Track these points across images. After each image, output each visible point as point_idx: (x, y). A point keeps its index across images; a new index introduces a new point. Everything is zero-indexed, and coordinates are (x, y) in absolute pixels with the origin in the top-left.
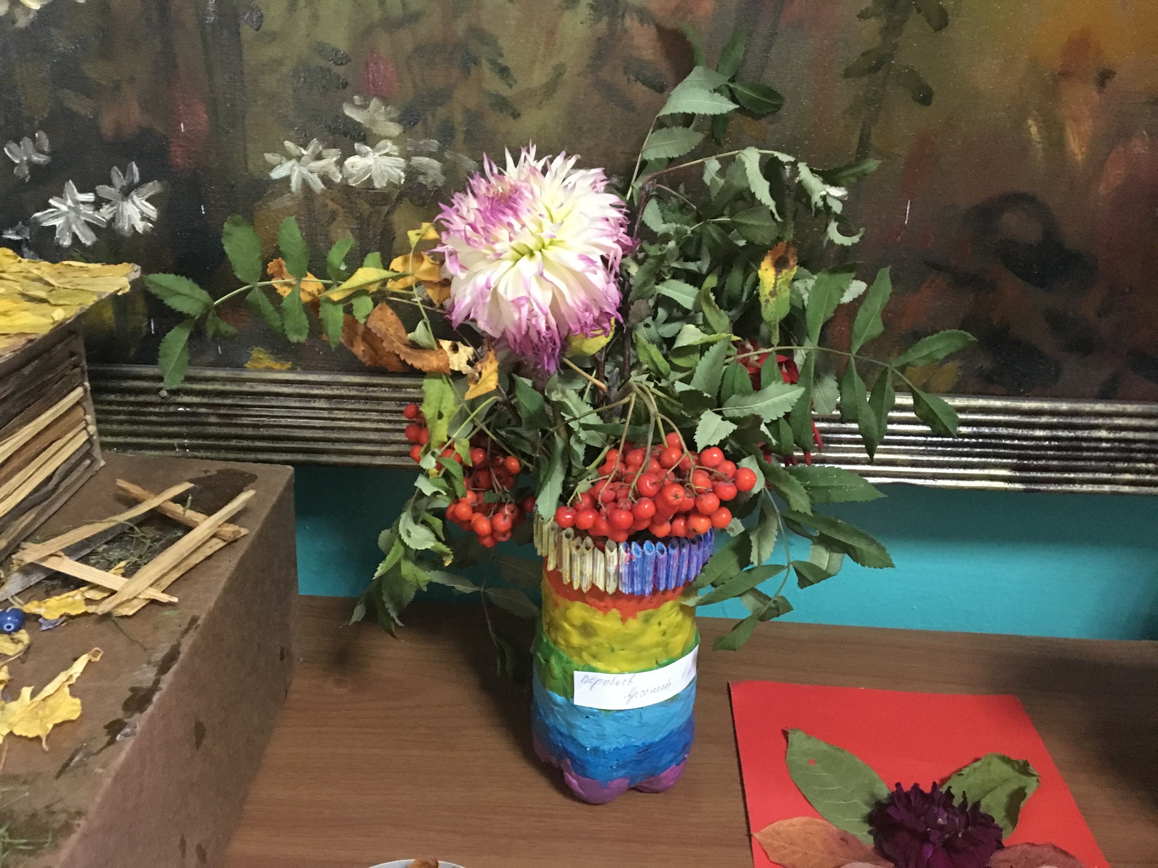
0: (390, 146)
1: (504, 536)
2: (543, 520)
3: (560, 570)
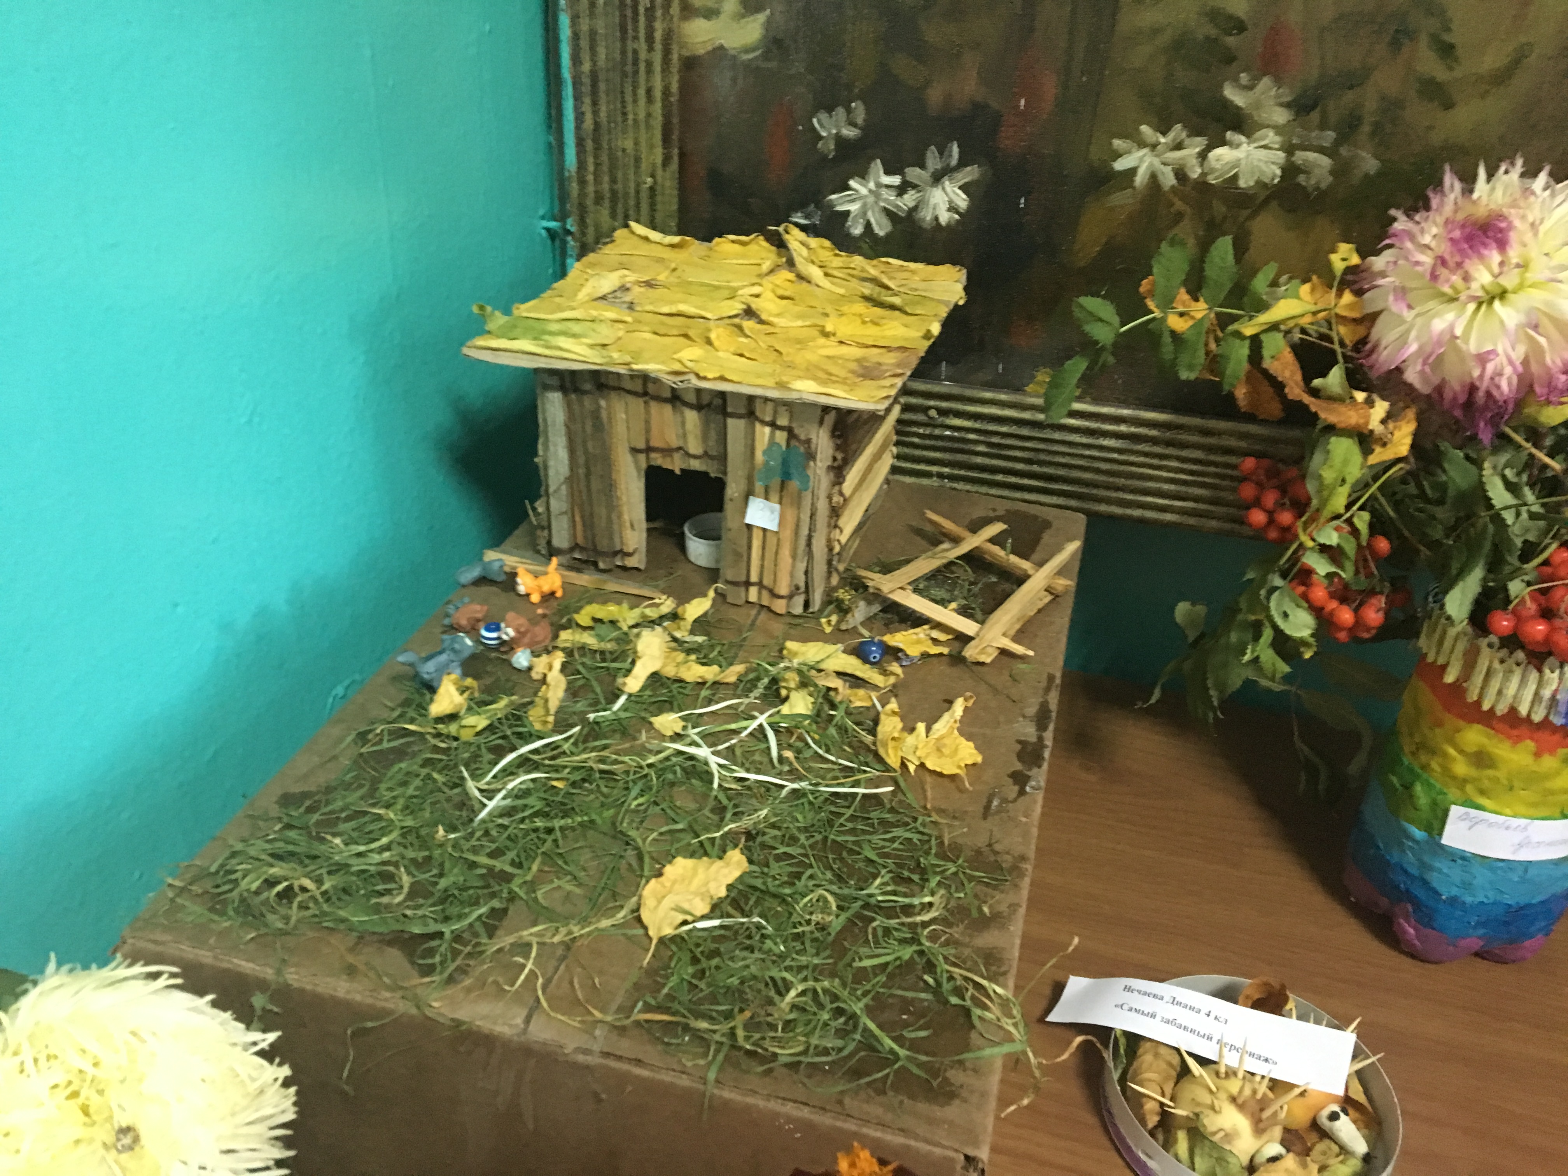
0: (1271, 137)
1: (1368, 632)
2: (1450, 621)
3: (1464, 685)
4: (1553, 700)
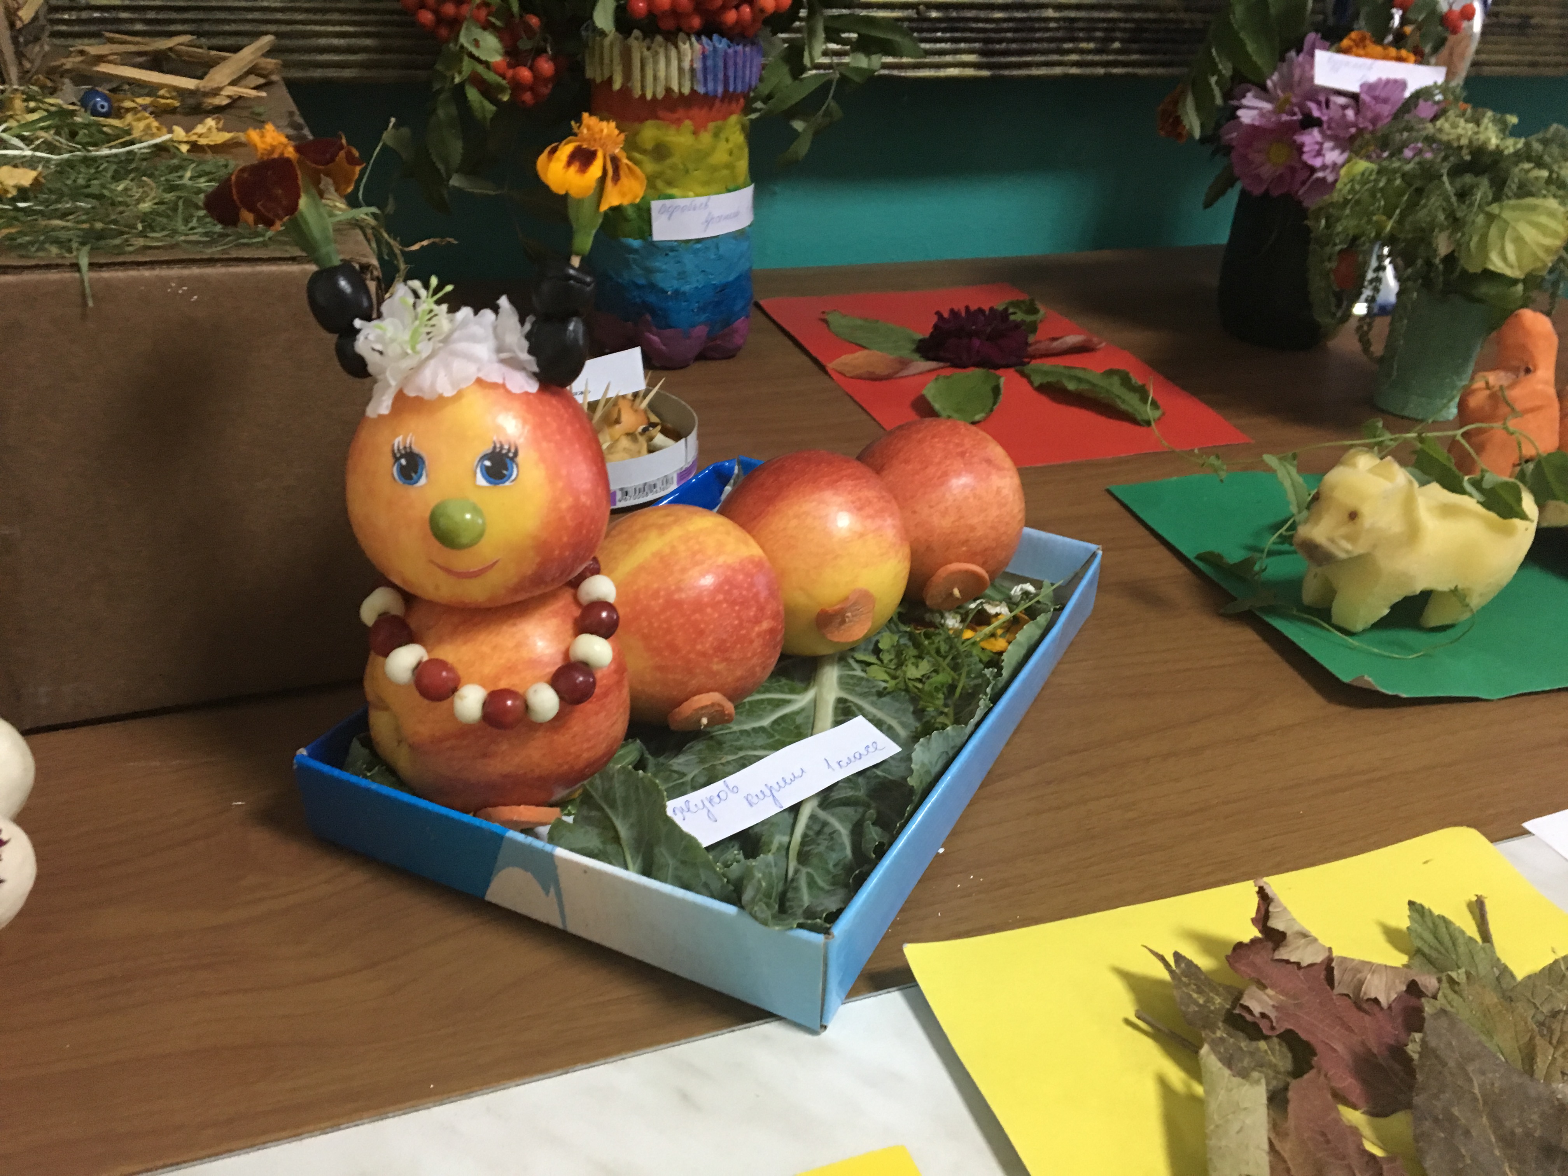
1: (546, 86)
2: (603, 34)
3: (629, 85)
4: (692, 70)
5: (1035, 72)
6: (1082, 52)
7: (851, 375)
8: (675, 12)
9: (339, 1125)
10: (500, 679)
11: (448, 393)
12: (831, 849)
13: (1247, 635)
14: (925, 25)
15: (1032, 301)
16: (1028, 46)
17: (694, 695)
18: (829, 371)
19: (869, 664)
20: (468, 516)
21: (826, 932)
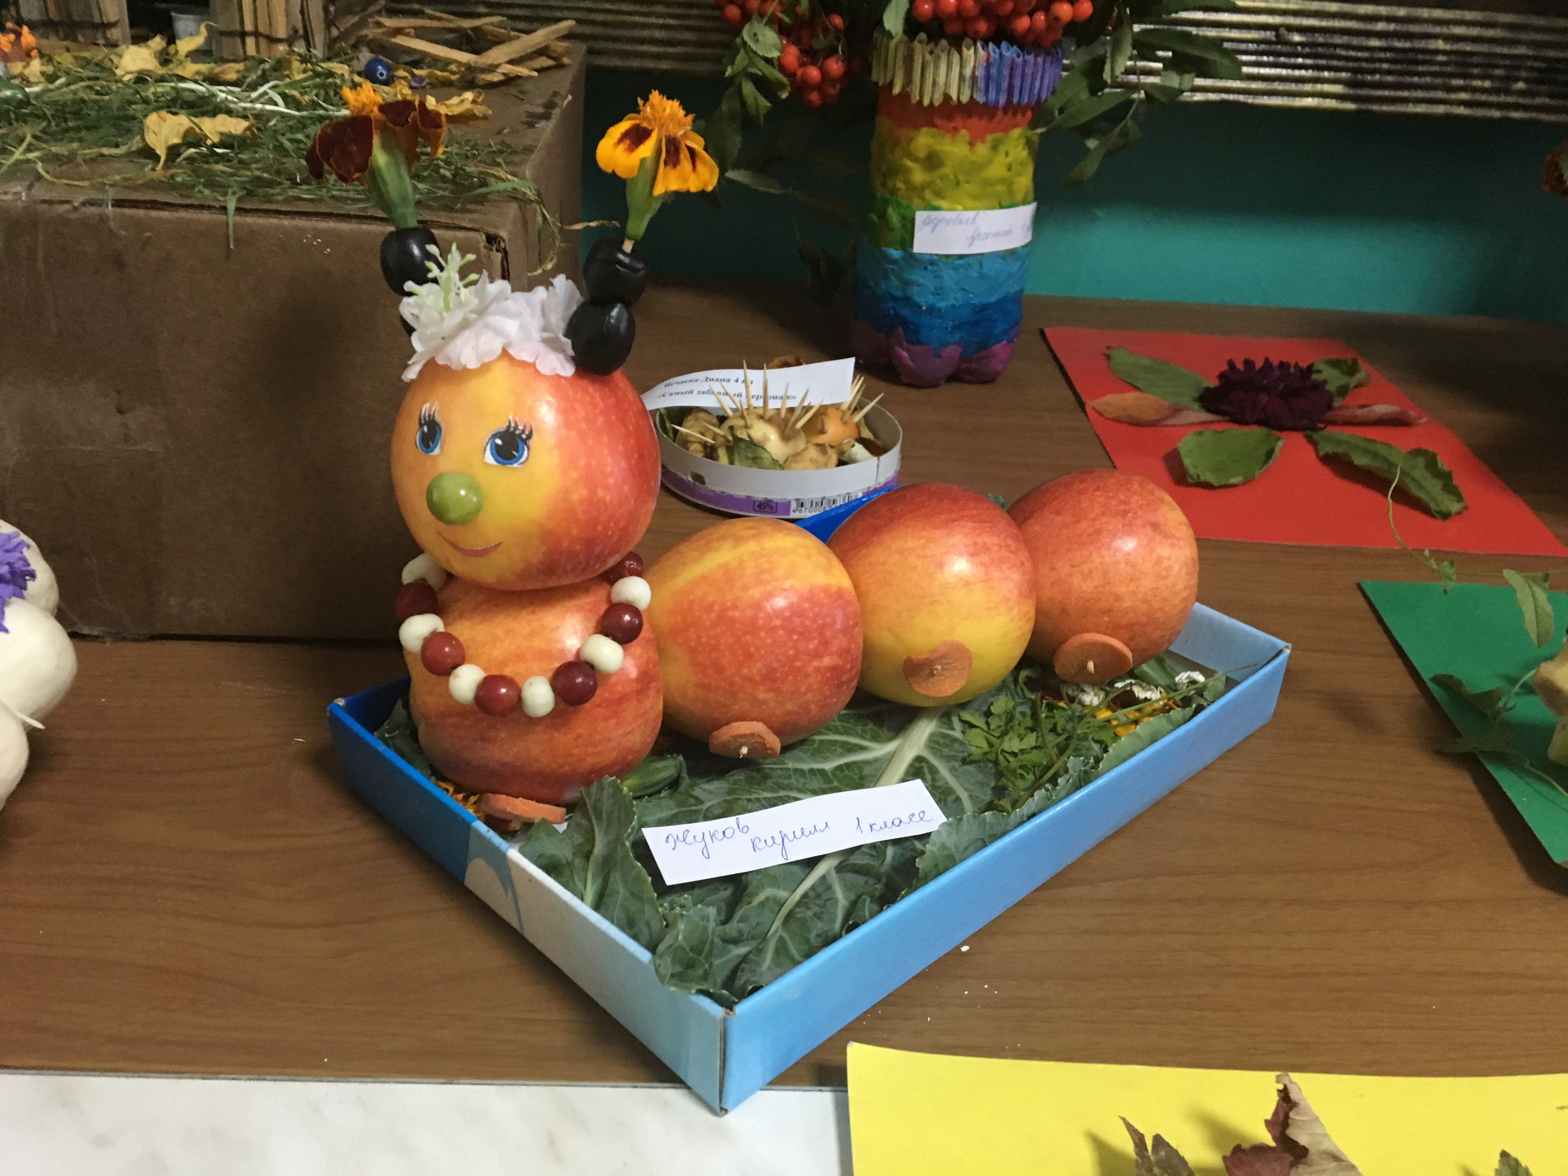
1: (834, 87)
2: (889, 35)
3: (908, 89)
4: (974, 78)
5: (1411, 108)
6: (1474, 90)
7: (1111, 416)
8: (959, 14)
9: (220, 1074)
10: (506, 665)
11: (472, 365)
12: (818, 916)
13: (1464, 782)
14: (1285, 49)
15: (1355, 361)
16: (1408, 79)
17: (736, 721)
18: (1088, 409)
19: (972, 726)
20: (463, 492)
21: (729, 1006)
